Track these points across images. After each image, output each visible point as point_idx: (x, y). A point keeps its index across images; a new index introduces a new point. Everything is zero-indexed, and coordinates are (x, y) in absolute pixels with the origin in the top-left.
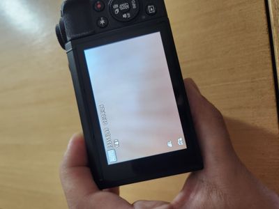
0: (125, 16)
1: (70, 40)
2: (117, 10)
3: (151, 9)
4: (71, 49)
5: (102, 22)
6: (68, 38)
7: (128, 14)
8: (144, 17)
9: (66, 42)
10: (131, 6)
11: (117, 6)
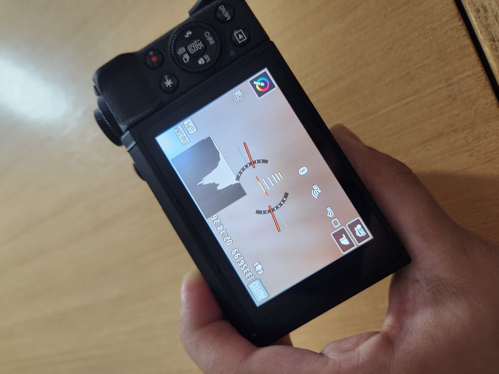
0: (201, 61)
1: (127, 130)
2: (187, 56)
3: (240, 37)
4: (134, 143)
5: (169, 83)
6: (123, 127)
7: (206, 57)
8: (232, 53)
9: (122, 133)
10: (205, 42)
11: (184, 49)
